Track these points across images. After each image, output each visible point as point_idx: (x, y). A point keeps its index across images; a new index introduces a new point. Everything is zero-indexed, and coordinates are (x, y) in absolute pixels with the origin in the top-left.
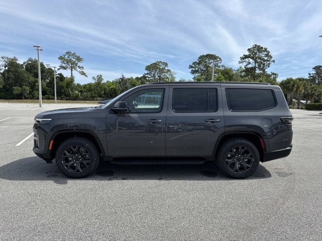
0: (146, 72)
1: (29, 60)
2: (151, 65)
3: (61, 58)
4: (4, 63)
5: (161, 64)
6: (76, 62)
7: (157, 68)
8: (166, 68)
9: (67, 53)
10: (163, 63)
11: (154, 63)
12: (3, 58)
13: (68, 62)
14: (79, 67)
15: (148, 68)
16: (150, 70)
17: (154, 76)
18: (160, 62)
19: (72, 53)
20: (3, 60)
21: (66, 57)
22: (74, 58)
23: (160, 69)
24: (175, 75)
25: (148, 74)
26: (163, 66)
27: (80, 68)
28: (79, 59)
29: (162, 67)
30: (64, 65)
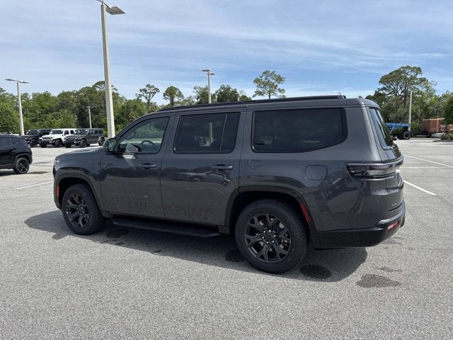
0: (382, 86)
1: (222, 88)
2: (391, 74)
3: (257, 81)
4: (196, 94)
5: (407, 71)
6: (276, 84)
7: (401, 78)
8: (419, 76)
9: (265, 73)
10: (413, 69)
11: (396, 71)
12: (195, 88)
13: (265, 84)
14: (279, 90)
15: (384, 80)
16: (388, 82)
17: (395, 91)
18: (408, 67)
19: (271, 72)
20: (195, 91)
21: (264, 78)
22: (273, 79)
23: (405, 79)
24: (434, 87)
25: (384, 89)
26: (413, 74)
27: (280, 92)
28: (280, 79)
29: (411, 74)
30: (261, 90)
